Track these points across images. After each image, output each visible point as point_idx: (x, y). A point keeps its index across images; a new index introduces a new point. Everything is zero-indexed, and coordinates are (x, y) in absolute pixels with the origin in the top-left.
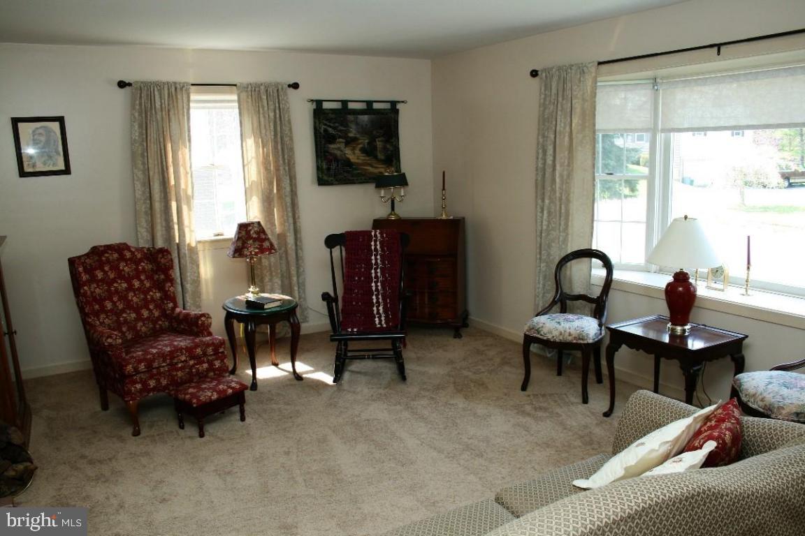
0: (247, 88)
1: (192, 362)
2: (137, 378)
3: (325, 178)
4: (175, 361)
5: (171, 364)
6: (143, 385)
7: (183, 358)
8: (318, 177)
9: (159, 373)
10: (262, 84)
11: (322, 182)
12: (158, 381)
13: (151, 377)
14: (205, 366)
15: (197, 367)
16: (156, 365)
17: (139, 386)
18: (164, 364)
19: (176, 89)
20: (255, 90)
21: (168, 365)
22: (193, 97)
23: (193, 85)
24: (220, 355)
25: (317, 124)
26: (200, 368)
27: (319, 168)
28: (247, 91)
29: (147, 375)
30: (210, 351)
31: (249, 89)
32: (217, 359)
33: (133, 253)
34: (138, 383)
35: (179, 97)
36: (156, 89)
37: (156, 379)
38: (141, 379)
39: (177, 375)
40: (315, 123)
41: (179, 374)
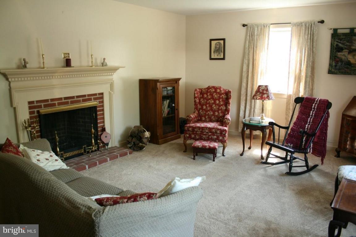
0: (296, 24)
1: (210, 134)
2: (188, 132)
3: (333, 70)
4: (203, 131)
5: (202, 132)
6: (189, 135)
7: (207, 131)
8: (329, 70)
9: (196, 133)
10: (303, 22)
11: (330, 72)
12: (195, 136)
13: (193, 134)
14: (215, 137)
15: (212, 136)
16: (196, 130)
17: (188, 135)
18: (199, 131)
19: (264, 26)
20: (300, 25)
21: (200, 132)
22: (271, 29)
23: (271, 24)
24: (223, 135)
25: (333, 41)
26: (213, 137)
27: (330, 65)
28: (296, 26)
29: (192, 133)
30: (218, 132)
31: (297, 25)
32: (221, 136)
33: (221, 90)
34: (188, 134)
35: (265, 30)
36: (256, 27)
37: (195, 135)
38: (189, 133)
39: (203, 136)
40: (332, 41)
41: (204, 136)
